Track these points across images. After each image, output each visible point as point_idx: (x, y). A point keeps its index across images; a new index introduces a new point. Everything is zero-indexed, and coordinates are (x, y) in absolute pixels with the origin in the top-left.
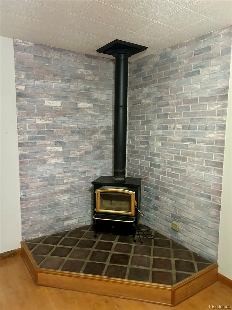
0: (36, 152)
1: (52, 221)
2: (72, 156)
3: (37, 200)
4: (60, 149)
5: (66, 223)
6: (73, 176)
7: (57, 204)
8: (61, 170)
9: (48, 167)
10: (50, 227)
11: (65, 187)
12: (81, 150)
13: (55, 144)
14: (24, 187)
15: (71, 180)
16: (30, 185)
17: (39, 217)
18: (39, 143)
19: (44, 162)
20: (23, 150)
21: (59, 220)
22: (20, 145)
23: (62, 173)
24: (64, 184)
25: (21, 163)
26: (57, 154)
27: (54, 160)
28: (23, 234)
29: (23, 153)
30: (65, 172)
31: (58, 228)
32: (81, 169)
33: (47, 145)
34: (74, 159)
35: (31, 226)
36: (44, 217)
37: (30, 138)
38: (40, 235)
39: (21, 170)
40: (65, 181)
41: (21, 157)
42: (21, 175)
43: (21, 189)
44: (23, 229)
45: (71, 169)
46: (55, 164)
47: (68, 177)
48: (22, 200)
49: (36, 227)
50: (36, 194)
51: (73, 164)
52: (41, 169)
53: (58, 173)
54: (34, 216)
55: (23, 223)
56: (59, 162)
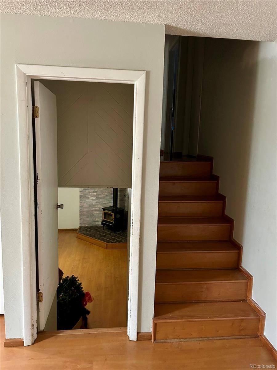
0: (86, 195)
1: (91, 221)
2: (100, 196)
3: (86, 212)
4: (95, 194)
5: (97, 223)
6: (100, 205)
7: (93, 215)
8: (95, 202)
9: (90, 200)
10: (90, 224)
11: (97, 209)
12: (104, 194)
13: (93, 192)
14: (81, 206)
15: (99, 206)
16: (83, 206)
17: (86, 219)
18: (87, 191)
19: (89, 198)
20: (81, 193)
21: (94, 221)
22: (80, 192)
23: (95, 203)
24: (96, 207)
25: (80, 198)
26: (94, 196)
27: (92, 198)
28: (80, 224)
29: (81, 194)
30: (97, 203)
31: (94, 224)
32: (104, 202)
33: (90, 192)
34: (101, 198)
35: (83, 221)
36: (88, 219)
37: (84, 189)
38: (86, 226)
39: (80, 200)
40: (97, 206)
41: (80, 196)
42: (80, 202)
43: (80, 207)
44: (80, 222)
45: (99, 202)
46: (93, 199)
47: (98, 205)
48: (80, 211)
49: (85, 222)
50: (85, 210)
51: (100, 200)
52: (88, 201)
53: (94, 203)
54: (84, 218)
55: (80, 220)
56: (95, 198)
